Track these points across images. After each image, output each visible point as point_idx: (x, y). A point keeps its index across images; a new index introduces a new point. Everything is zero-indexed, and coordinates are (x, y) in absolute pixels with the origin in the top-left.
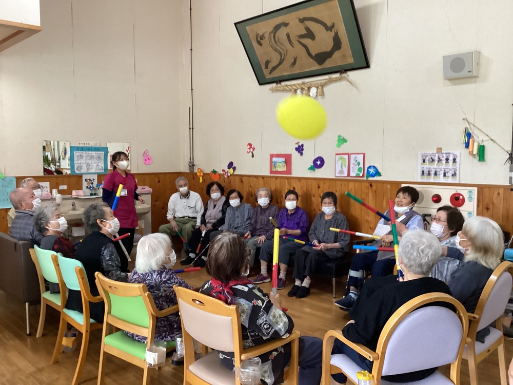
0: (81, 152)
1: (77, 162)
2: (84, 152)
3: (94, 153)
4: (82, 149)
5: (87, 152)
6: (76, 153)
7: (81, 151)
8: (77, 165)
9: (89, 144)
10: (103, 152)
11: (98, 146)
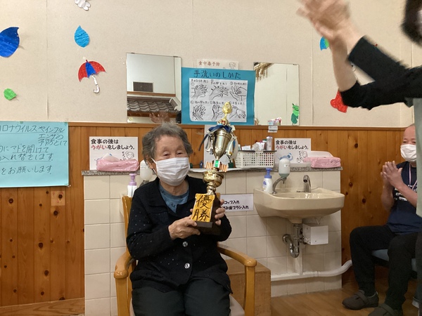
0: (203, 79)
1: (195, 99)
2: (209, 80)
3: (228, 83)
4: (206, 74)
5: (215, 80)
6: (194, 82)
7: (202, 77)
8: (195, 105)
9: (218, 64)
10: (246, 82)
11: (236, 68)
